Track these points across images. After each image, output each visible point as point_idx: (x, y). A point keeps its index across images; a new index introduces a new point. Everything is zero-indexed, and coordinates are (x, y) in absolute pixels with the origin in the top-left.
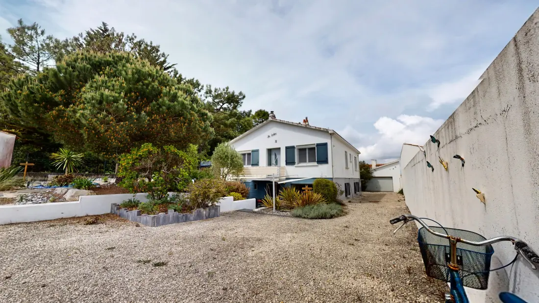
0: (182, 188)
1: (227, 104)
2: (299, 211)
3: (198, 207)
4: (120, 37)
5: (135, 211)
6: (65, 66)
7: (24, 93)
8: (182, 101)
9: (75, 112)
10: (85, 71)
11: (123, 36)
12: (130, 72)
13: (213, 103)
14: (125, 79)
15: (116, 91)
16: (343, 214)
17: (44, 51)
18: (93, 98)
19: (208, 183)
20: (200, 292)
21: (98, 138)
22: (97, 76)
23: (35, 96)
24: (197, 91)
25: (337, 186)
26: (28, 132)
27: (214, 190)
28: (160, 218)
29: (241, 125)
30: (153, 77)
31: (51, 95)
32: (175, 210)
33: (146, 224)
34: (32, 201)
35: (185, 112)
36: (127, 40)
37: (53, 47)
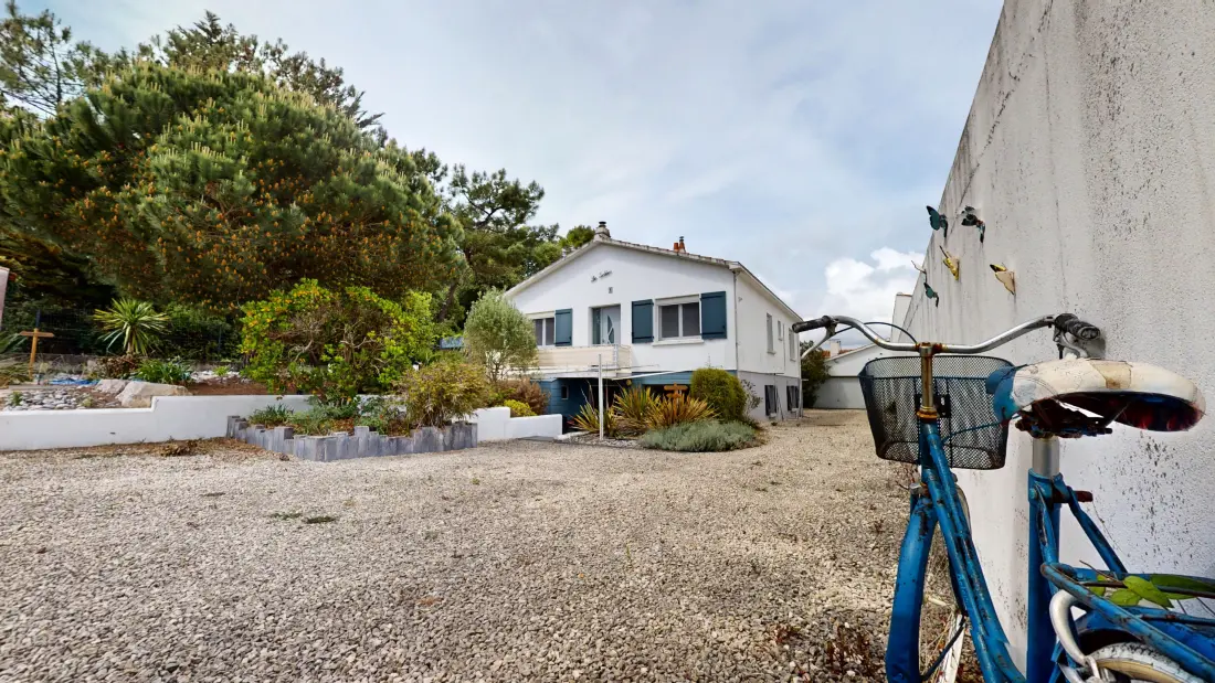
0: (388, 380)
1: (503, 210)
2: (654, 437)
3: (427, 423)
4: (248, 45)
5: (280, 430)
6: (110, 94)
7: (13, 156)
8: (385, 183)
9: (134, 200)
10: (157, 109)
11: (256, 44)
12: (262, 112)
13: (471, 209)
14: (251, 127)
15: (229, 152)
16: (755, 443)
17: (71, 78)
18: (173, 167)
19: (448, 369)
20: (399, 560)
21: (192, 263)
22: (185, 119)
23: (40, 165)
24: (432, 180)
25: (746, 389)
26: (40, 265)
27: (462, 386)
28: (334, 443)
29: (536, 261)
30: (320, 128)
31: (79, 162)
32: (373, 429)
33: (304, 455)
34: (42, 404)
35: (395, 208)
36: (266, 54)
37: (91, 68)
